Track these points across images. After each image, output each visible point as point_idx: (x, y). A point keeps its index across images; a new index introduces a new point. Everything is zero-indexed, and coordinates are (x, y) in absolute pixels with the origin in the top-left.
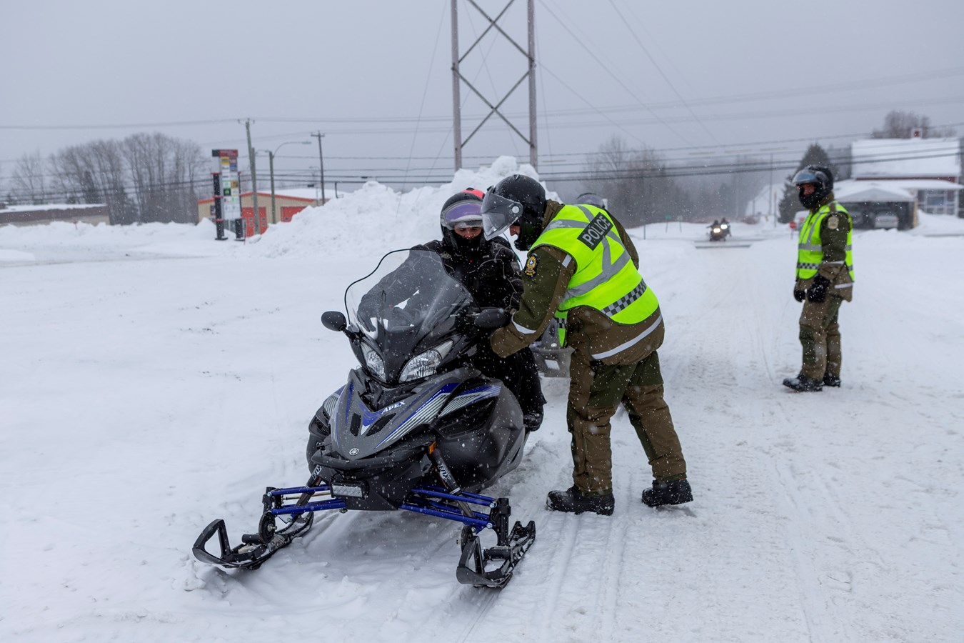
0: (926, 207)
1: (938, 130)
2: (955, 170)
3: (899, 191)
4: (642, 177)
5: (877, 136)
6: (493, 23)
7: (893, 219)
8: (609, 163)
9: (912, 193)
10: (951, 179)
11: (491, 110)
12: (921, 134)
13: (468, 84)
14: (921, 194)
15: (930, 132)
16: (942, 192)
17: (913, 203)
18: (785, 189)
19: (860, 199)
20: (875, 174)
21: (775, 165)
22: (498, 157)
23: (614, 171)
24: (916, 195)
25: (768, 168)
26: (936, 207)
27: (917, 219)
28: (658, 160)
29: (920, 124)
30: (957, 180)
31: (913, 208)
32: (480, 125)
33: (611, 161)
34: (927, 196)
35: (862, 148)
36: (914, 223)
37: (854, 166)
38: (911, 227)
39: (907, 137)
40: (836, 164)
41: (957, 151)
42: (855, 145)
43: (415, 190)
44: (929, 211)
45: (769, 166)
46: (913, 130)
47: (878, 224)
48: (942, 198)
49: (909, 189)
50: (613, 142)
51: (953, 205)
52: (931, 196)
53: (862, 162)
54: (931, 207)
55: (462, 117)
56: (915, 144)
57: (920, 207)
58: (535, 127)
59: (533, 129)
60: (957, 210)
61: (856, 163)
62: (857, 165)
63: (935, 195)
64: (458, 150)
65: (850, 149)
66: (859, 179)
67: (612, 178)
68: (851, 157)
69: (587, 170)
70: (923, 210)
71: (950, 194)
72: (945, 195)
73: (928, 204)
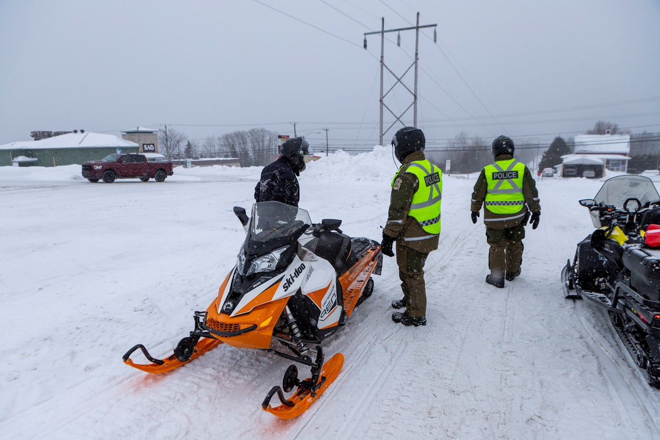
0: (610, 168)
1: (621, 130)
2: (627, 150)
3: (596, 159)
4: (475, 150)
5: (590, 133)
6: (399, 80)
7: (592, 173)
8: (459, 143)
9: (604, 161)
10: (625, 154)
11: (396, 119)
12: (610, 132)
13: (387, 107)
14: (608, 161)
15: (617, 131)
16: (619, 160)
17: (603, 165)
18: (542, 157)
19: (576, 163)
20: (585, 151)
21: (540, 146)
23: (461, 147)
24: (605, 161)
25: (538, 147)
26: (616, 168)
27: (605, 173)
28: (483, 143)
29: (613, 128)
30: (627, 155)
31: (603, 167)
33: (460, 142)
34: (611, 162)
35: (579, 139)
36: (603, 175)
37: (575, 147)
38: (602, 177)
39: (604, 134)
40: (569, 146)
41: (629, 140)
42: (576, 137)
43: (360, 154)
44: (612, 170)
45: (537, 146)
46: (607, 131)
47: (584, 175)
48: (619, 163)
49: (602, 159)
50: (462, 134)
51: (625, 167)
52: (614, 162)
53: (579, 145)
54: (613, 167)
55: (383, 122)
56: (607, 137)
57: (607, 167)
60: (626, 169)
61: (576, 145)
62: (576, 147)
63: (616, 162)
64: (381, 137)
65: (574, 139)
66: (576, 154)
67: (460, 150)
68: (574, 143)
69: (449, 146)
70: (609, 169)
71: (623, 162)
72: (621, 162)
73: (612, 166)
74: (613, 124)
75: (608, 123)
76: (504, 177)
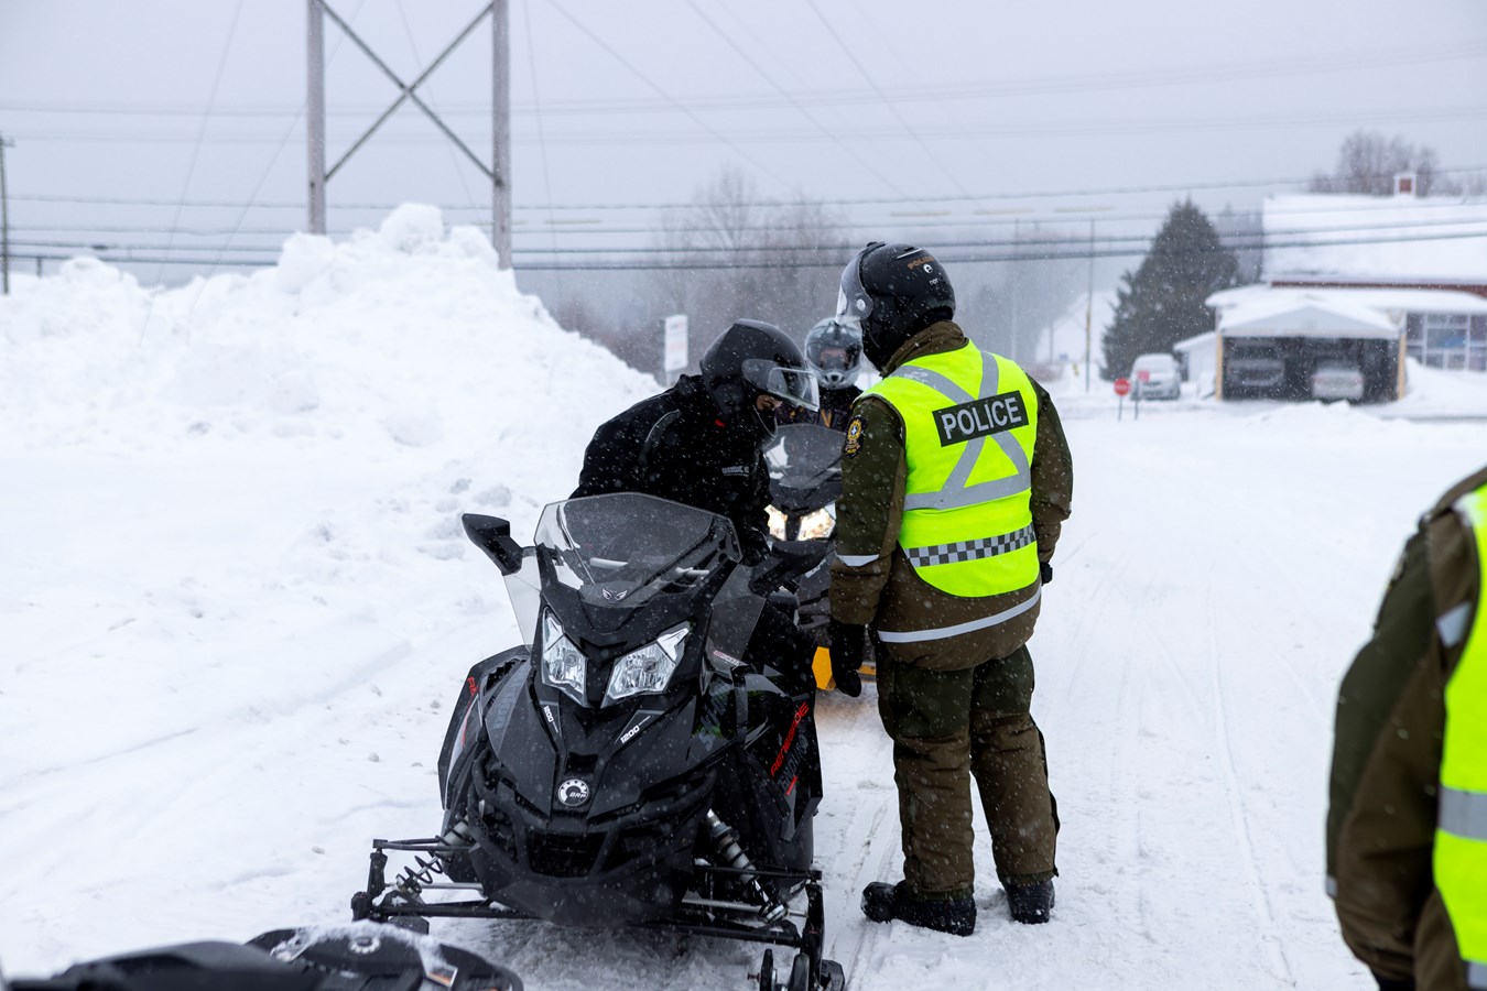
0: (1425, 352)
1: (1453, 177)
3: (1367, 315)
4: (794, 267)
5: (1321, 186)
7: (1353, 380)
8: (714, 229)
9: (1396, 321)
10: (1482, 291)
11: (398, 92)
12: (1414, 186)
13: (345, 28)
14: (1414, 322)
15: (1438, 182)
16: (1461, 318)
17: (1397, 342)
18: (1117, 302)
19: (1280, 330)
20: (1313, 273)
21: (1099, 246)
22: (391, 207)
23: (727, 249)
24: (1403, 323)
25: (1087, 251)
26: (1447, 353)
27: (1406, 380)
28: (833, 226)
29: (1414, 164)
31: (1396, 350)
32: (372, 130)
33: (718, 224)
34: (1426, 327)
35: (1286, 212)
36: (1399, 388)
37: (1266, 253)
38: (1393, 397)
39: (1389, 192)
40: (1233, 248)
42: (1268, 205)
43: (198, 281)
44: (1433, 362)
45: (1085, 247)
46: (1397, 178)
47: (1319, 388)
48: (1462, 332)
49: (1388, 311)
50: (726, 181)
51: (1483, 350)
52: (1438, 326)
53: (1285, 245)
54: (1436, 352)
55: (328, 109)
56: (1401, 208)
57: (1411, 349)
58: (507, 137)
59: (500, 140)
61: (1268, 246)
62: (1274, 251)
63: (1446, 326)
64: (318, 182)
65: (1259, 215)
66: (1276, 284)
67: (720, 266)
68: (1262, 233)
69: (663, 245)
70: (1420, 359)
71: (1478, 323)
72: (1467, 326)
73: (1430, 346)
74: (1417, 151)
75: (1393, 146)
76: (981, 428)
